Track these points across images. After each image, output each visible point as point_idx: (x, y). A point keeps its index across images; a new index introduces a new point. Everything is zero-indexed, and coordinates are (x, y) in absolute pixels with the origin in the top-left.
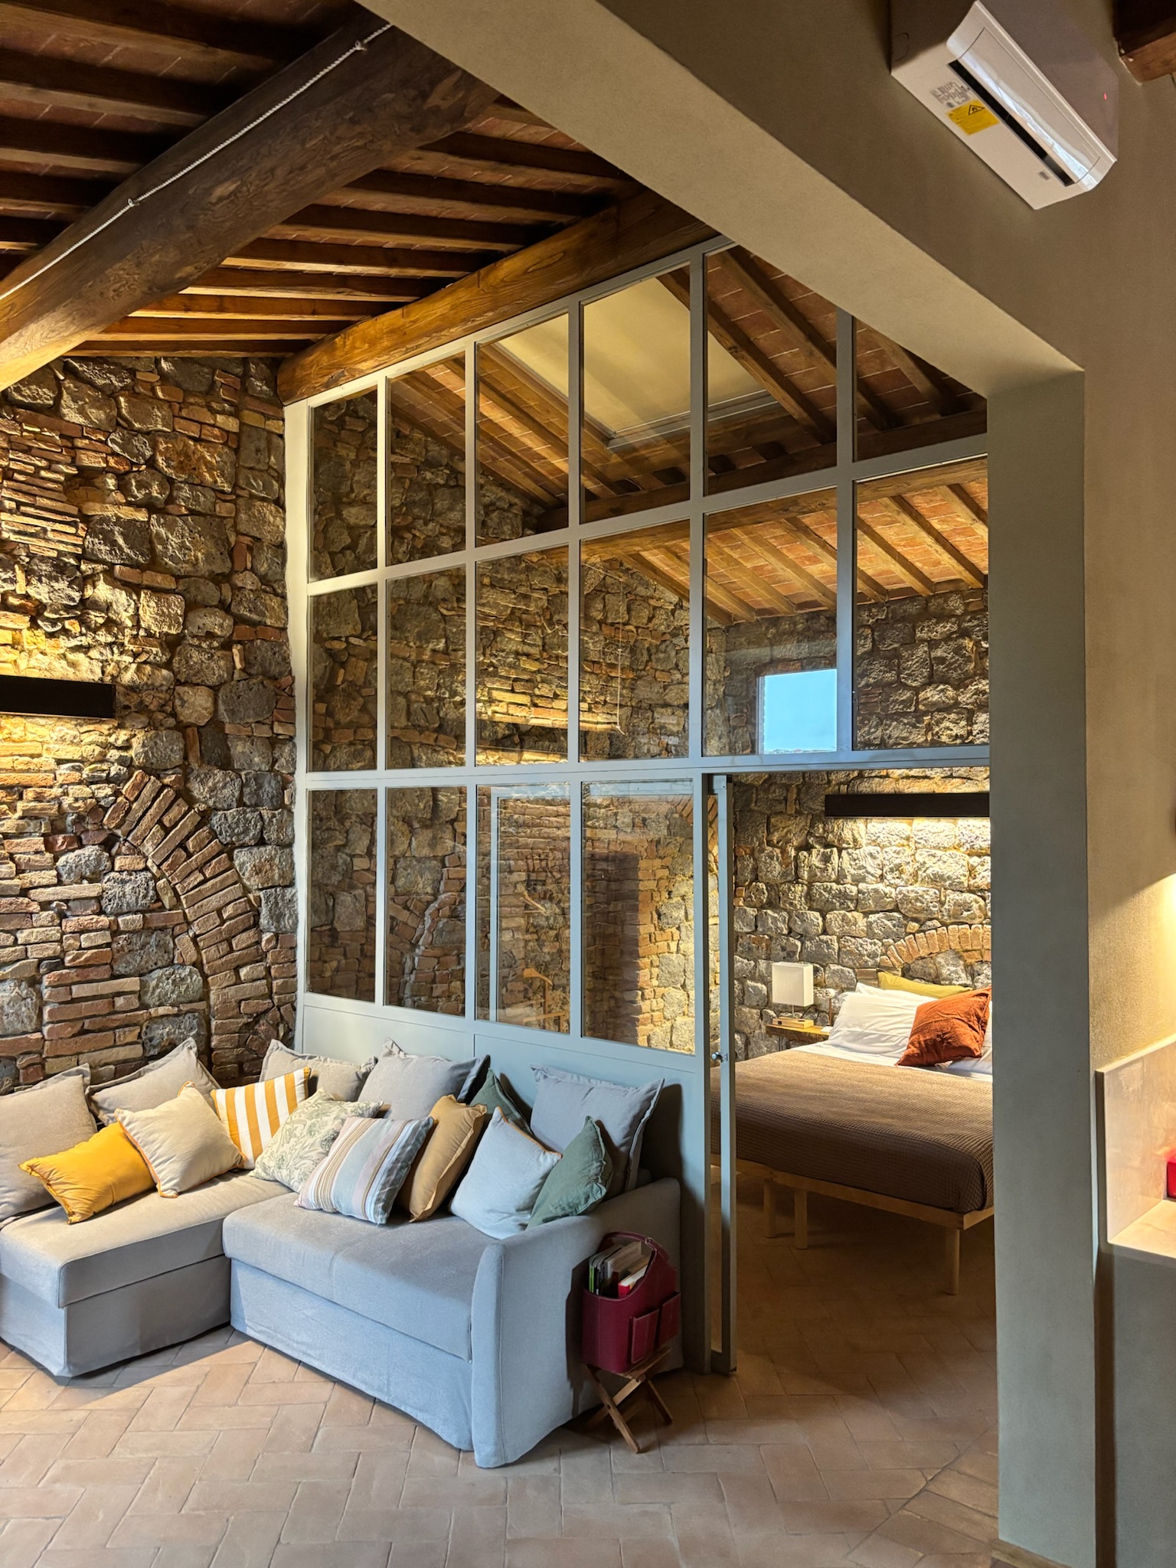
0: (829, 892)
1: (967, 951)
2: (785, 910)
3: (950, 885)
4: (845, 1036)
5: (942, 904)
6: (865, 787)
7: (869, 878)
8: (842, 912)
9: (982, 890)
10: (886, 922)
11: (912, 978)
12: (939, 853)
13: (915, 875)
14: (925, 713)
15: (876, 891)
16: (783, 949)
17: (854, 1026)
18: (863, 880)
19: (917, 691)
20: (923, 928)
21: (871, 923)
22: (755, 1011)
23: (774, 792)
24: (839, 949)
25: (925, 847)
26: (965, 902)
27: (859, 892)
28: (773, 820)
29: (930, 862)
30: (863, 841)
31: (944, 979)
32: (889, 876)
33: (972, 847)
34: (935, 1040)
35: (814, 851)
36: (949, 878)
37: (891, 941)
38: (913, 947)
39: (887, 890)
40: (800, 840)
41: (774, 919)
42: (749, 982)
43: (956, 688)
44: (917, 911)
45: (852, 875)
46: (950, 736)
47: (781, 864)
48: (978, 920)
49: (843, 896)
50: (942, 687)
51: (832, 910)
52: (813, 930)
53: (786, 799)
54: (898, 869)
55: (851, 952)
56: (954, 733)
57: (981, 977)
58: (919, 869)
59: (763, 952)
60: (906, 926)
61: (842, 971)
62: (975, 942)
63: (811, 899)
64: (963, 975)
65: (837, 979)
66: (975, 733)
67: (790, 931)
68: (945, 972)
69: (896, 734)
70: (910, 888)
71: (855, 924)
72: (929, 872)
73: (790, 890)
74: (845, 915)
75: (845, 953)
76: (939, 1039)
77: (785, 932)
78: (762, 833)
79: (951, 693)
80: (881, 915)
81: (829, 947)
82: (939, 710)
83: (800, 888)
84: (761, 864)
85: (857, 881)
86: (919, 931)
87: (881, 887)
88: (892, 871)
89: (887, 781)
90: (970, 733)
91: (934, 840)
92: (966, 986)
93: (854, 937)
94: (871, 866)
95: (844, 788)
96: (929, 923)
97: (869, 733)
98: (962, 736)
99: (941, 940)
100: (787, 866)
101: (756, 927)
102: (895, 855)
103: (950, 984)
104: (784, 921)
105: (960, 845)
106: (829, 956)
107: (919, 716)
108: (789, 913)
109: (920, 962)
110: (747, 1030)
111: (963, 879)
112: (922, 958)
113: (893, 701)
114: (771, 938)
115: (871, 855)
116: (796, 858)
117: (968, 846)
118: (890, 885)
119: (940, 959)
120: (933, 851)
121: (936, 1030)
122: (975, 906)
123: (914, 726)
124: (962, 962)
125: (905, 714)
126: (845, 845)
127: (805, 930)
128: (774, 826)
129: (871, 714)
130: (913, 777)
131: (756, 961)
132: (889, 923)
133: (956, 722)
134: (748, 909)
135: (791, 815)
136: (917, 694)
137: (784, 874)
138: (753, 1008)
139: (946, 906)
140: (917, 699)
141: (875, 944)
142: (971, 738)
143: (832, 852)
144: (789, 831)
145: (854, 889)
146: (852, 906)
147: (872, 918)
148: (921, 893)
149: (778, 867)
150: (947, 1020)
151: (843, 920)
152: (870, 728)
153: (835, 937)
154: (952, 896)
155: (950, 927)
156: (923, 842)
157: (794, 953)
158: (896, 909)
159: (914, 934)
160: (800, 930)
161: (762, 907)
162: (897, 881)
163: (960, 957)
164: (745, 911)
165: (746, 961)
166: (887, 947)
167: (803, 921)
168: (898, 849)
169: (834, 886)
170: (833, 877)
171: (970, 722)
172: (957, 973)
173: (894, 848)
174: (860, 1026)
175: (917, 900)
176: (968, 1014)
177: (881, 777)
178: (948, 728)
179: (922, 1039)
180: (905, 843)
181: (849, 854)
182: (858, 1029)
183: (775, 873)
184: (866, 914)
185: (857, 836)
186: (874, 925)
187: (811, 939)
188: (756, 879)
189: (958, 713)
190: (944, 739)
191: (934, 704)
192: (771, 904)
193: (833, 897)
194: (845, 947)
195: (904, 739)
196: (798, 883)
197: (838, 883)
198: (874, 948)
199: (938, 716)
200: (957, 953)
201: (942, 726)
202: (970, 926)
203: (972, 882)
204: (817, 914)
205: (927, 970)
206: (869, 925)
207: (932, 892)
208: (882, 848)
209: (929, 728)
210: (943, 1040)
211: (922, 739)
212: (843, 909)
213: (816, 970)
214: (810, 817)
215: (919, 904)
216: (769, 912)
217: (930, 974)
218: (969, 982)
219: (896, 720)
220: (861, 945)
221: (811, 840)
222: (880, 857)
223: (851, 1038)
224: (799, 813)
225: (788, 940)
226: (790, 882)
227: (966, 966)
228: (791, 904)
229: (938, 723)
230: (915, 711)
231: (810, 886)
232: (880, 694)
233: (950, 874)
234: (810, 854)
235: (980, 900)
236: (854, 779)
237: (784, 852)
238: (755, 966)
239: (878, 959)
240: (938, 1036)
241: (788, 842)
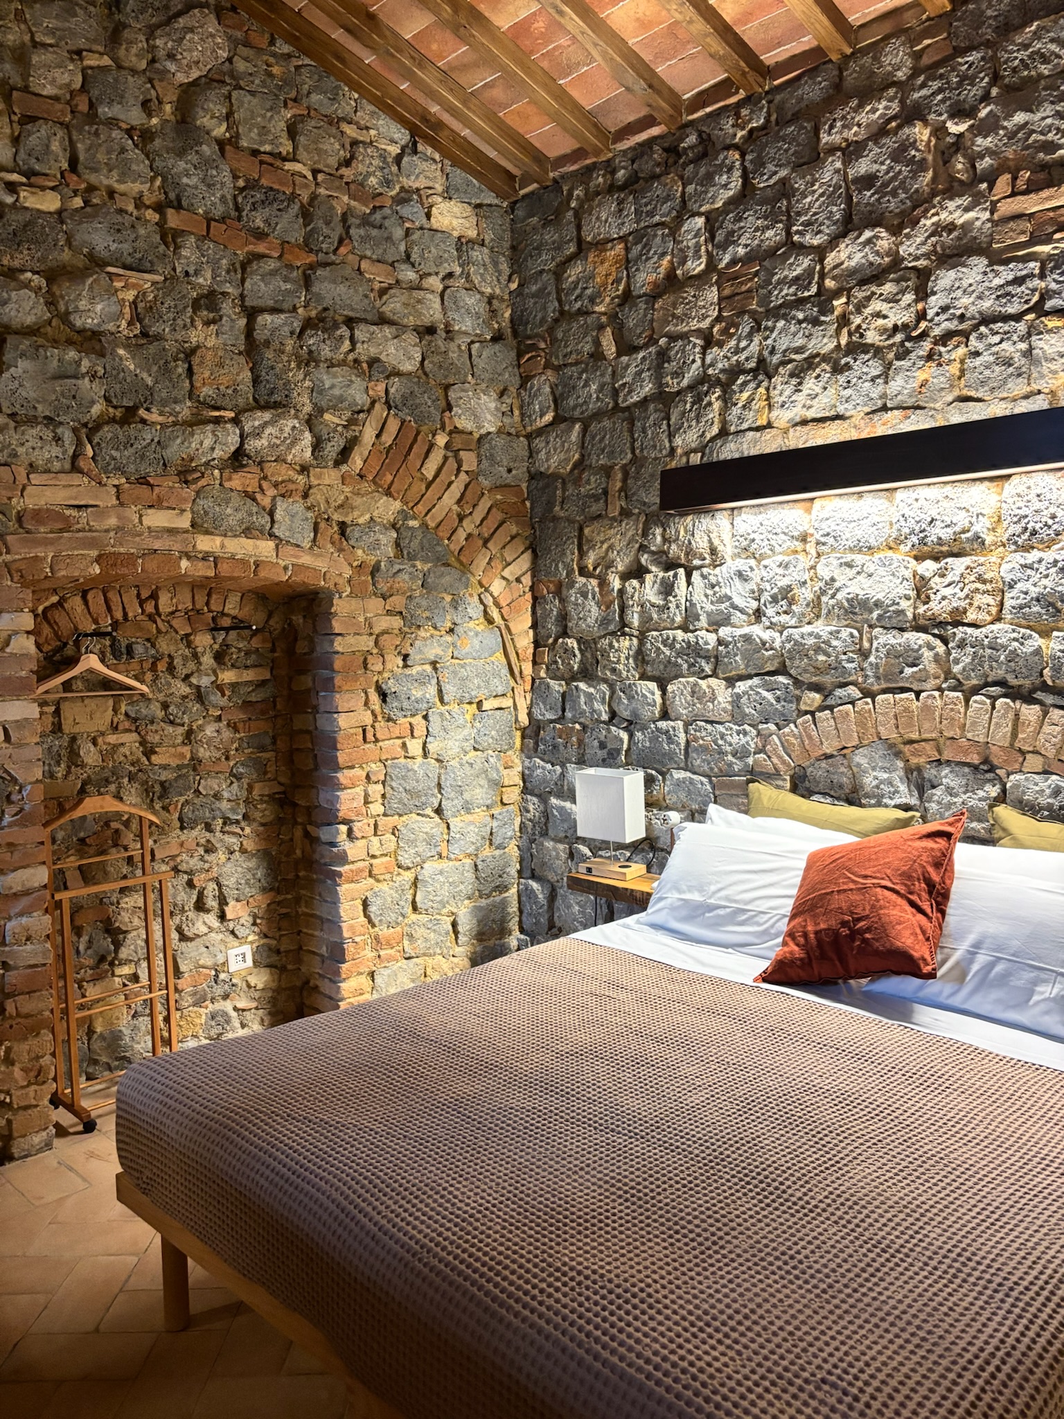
0: (672, 647)
1: (911, 742)
2: (605, 681)
3: (880, 617)
4: (673, 909)
5: (865, 654)
6: (730, 451)
7: (737, 617)
8: (691, 679)
9: (941, 624)
10: (765, 694)
11: (807, 794)
12: (859, 559)
13: (816, 604)
14: (837, 294)
15: (747, 638)
16: (602, 745)
17: (690, 889)
18: (726, 621)
19: (820, 253)
20: (829, 702)
21: (739, 696)
22: (561, 847)
23: (588, 482)
24: (688, 742)
25: (833, 549)
26: (908, 648)
27: (720, 642)
28: (587, 531)
29: (842, 576)
30: (727, 550)
31: (867, 796)
32: (770, 611)
33: (923, 542)
34: (836, 934)
35: (649, 578)
36: (878, 604)
37: (772, 727)
38: (810, 737)
39: (767, 635)
40: (627, 561)
41: (590, 697)
42: (554, 801)
43: (895, 231)
44: (818, 670)
45: (709, 614)
46: (883, 330)
47: (598, 605)
48: (933, 683)
49: (694, 650)
50: (867, 234)
51: (676, 677)
52: (646, 713)
53: (605, 492)
54: (785, 596)
55: (705, 749)
56: (889, 323)
57: (938, 792)
58: (823, 592)
59: (573, 752)
60: (798, 699)
61: (691, 781)
62: (926, 725)
63: (644, 662)
64: (903, 788)
65: (683, 795)
66: (930, 313)
67: (613, 715)
68: (869, 781)
69: (783, 343)
70: (807, 629)
71: (713, 700)
72: (839, 596)
73: (611, 646)
74: (696, 685)
75: (696, 750)
76: (845, 931)
77: (605, 717)
78: (572, 556)
79: (885, 241)
80: (756, 681)
81: (670, 740)
82: (863, 282)
83: (627, 643)
84: (570, 608)
85: (716, 623)
86: (822, 708)
87: (757, 631)
88: (775, 600)
89: (768, 434)
90: (922, 316)
91: (850, 535)
92: (906, 808)
93: (711, 722)
94: (740, 595)
95: (696, 459)
96: (839, 692)
97: (737, 351)
98: (905, 326)
99: (861, 724)
100: (608, 607)
101: (564, 710)
102: (781, 571)
103: (879, 804)
104: (603, 702)
105: (899, 541)
106: (671, 756)
107: (824, 300)
108: (612, 687)
109: (823, 764)
110: (552, 877)
111: (904, 604)
112: (828, 757)
113: (779, 282)
114: (584, 727)
115: (740, 574)
116: (622, 592)
117: (915, 539)
118: (772, 626)
119: (860, 758)
120: (849, 557)
121: (840, 910)
122: (927, 655)
123: (816, 322)
124: (900, 764)
125: (800, 303)
126: (696, 562)
127: (635, 713)
128: (589, 541)
129: (742, 313)
130: (814, 420)
131: (563, 765)
132: (769, 696)
133: (893, 300)
134: (552, 682)
135: (614, 519)
136: (821, 261)
137: (604, 622)
138: (560, 841)
139: (872, 659)
140: (823, 268)
141: (745, 733)
142: (923, 325)
143: (675, 576)
144: (611, 547)
145: (712, 638)
146: (708, 669)
147: (741, 686)
148: (825, 636)
149: (595, 611)
150: (863, 889)
151: (693, 693)
152: (739, 341)
153: (680, 724)
154: (882, 640)
155: (880, 698)
156: (831, 541)
157: (618, 751)
158: (782, 670)
159: (812, 713)
160: (626, 714)
161: (574, 678)
162: (784, 619)
163: (898, 754)
164: (548, 686)
165: (549, 766)
166: (764, 737)
167: (631, 698)
168: (787, 559)
169: (680, 634)
170: (678, 619)
171: (923, 294)
172: (890, 784)
173: (780, 558)
174: (701, 890)
175: (818, 650)
176: (907, 876)
177: (758, 429)
178: (878, 315)
179: (810, 928)
180: (799, 545)
181: (704, 577)
182: (696, 897)
183: (590, 621)
184: (731, 682)
185: (716, 542)
186: (744, 700)
187: (643, 728)
188: (565, 633)
189: (897, 281)
190: (872, 337)
191: (852, 272)
192: (586, 674)
193: (679, 654)
194: (696, 740)
195: (798, 350)
196: (624, 634)
197: (685, 629)
198: (744, 741)
199: (859, 294)
200: (891, 746)
201: (868, 311)
202: (918, 694)
203: (922, 609)
204: (653, 685)
205: (835, 778)
206: (736, 700)
207: (845, 633)
208: (759, 562)
209: (844, 320)
210: (854, 934)
211: (832, 346)
212: (694, 674)
213: (649, 781)
214: (643, 518)
215: (821, 658)
216: (582, 685)
217: (841, 787)
218: (914, 801)
219: (784, 317)
220: (722, 736)
221: (644, 559)
222: (756, 576)
223: (684, 913)
224: (625, 513)
225: (609, 731)
226: (613, 634)
227: (909, 771)
228: (614, 670)
229: (859, 308)
230: (818, 294)
231: (642, 638)
232: (756, 274)
233: (880, 596)
234: (642, 582)
235: (938, 642)
236: (713, 439)
237: (603, 583)
238: (563, 775)
239: (750, 761)
240: (844, 924)
241: (610, 565)
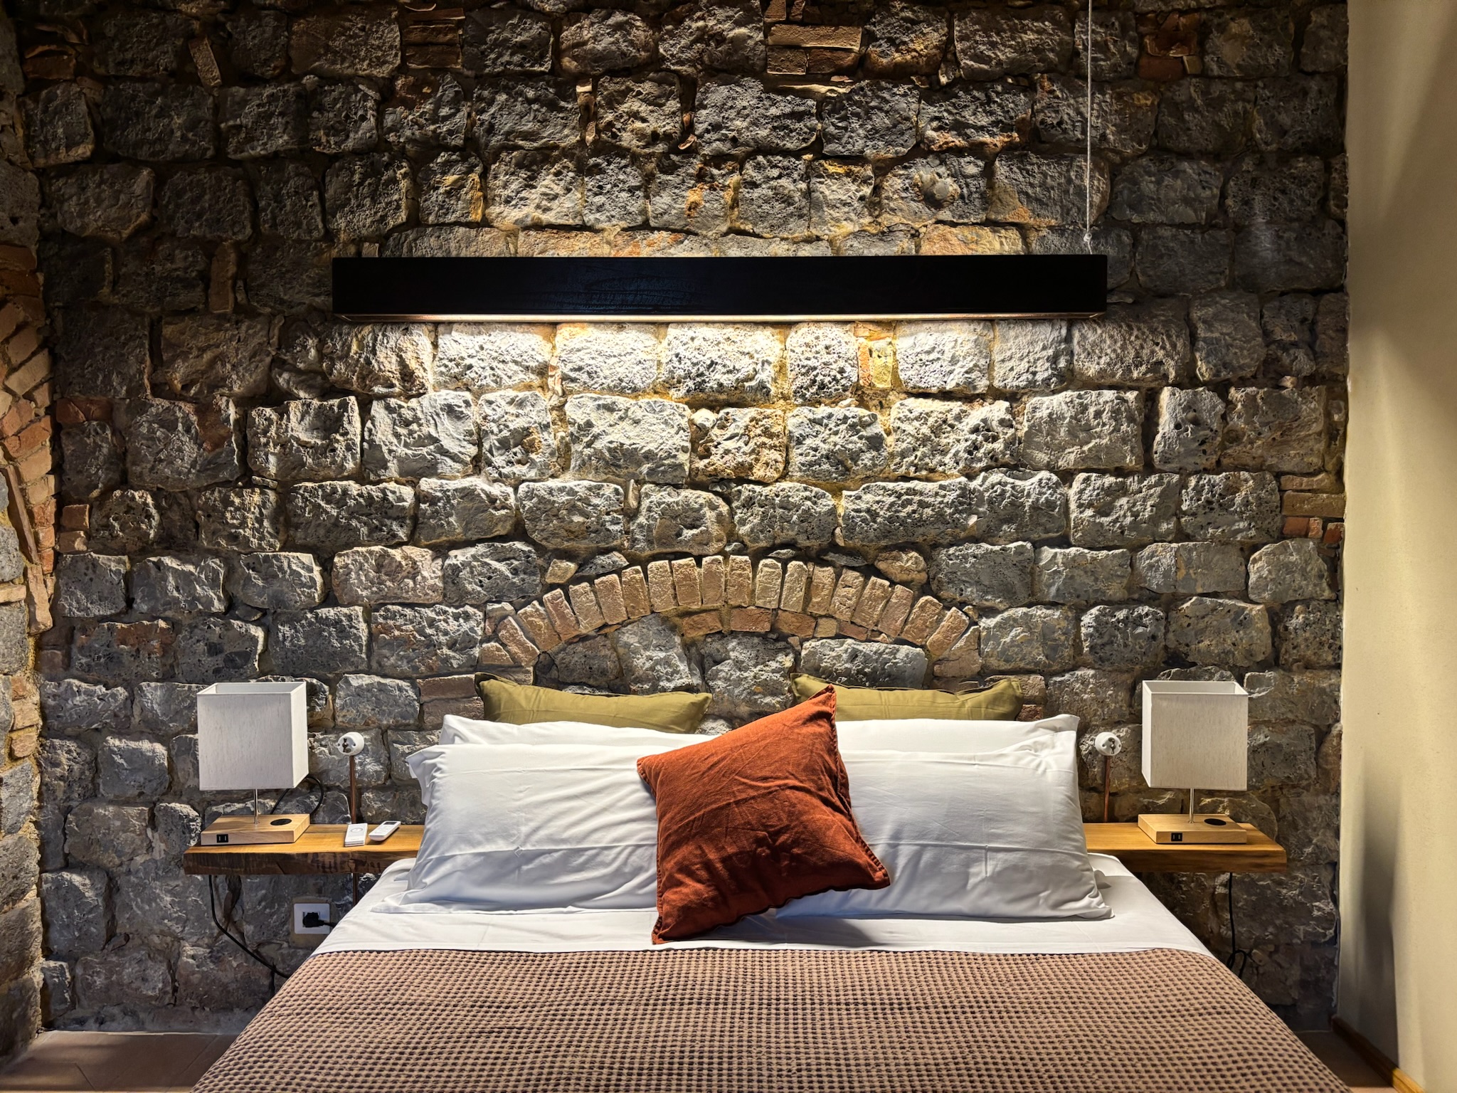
0: (340, 503)
1: (689, 614)
2: (216, 554)
3: (652, 472)
5: (631, 515)
6: (429, 246)
7: (447, 465)
8: (377, 548)
9: (723, 481)
10: (495, 564)
11: (560, 685)
12: (622, 402)
13: (563, 454)
14: (580, 78)
15: (468, 494)
16: (214, 649)
17: (489, 838)
18: (431, 469)
19: (555, 23)
20: (588, 571)
21: (456, 569)
22: (133, 811)
23: (171, 258)
24: (371, 637)
25: (587, 388)
26: (687, 506)
27: (420, 498)
28: (168, 331)
29: (601, 422)
30: (428, 375)
31: (639, 680)
32: (499, 460)
33: (700, 387)
35: (295, 408)
36: (649, 456)
37: (508, 607)
38: (563, 616)
39: (496, 490)
40: (250, 379)
41: (186, 580)
42: (114, 742)
43: (654, 23)
44: (573, 534)
45: (401, 461)
46: (640, 135)
47: (198, 441)
48: (716, 546)
49: (382, 509)
50: (618, 17)
51: (349, 546)
52: (299, 597)
53: (205, 278)
54: (521, 441)
55: (404, 642)
56: (648, 128)
57: (725, 668)
58: (575, 439)
59: (153, 665)
60: (544, 571)
61: (382, 688)
62: (711, 594)
63: (288, 524)
64: (683, 667)
65: (367, 709)
66: (700, 128)
67: (231, 605)
68: (641, 662)
69: (506, 123)
70: (553, 483)
71: (414, 572)
72: (598, 445)
73: (227, 502)
74: (384, 555)
75: (388, 644)
77: (218, 606)
78: (139, 364)
79: (640, 32)
80: (481, 548)
81: (343, 633)
82: (613, 73)
83: (257, 498)
84: (140, 444)
85: (411, 475)
86: (576, 580)
87: (479, 483)
88: (504, 445)
89: (486, 235)
90: (688, 129)
91: (609, 372)
92: (689, 689)
93: (411, 606)
94: (451, 436)
95: (371, 250)
96: (602, 560)
97: (435, 118)
98: (667, 137)
99: (631, 595)
100: (217, 444)
101: (130, 602)
102: (512, 409)
103: (655, 689)
104: (213, 583)
105: (671, 383)
106: (345, 656)
107: (563, 84)
108: (227, 560)
109: (580, 648)
111: (683, 458)
112: (583, 638)
113: (496, 44)
114: (175, 625)
115: (450, 410)
116: (244, 423)
117: (690, 384)
118: (502, 478)
119: (630, 637)
120: (608, 399)
121: (749, 826)
122: (710, 515)
123: (553, 106)
124: (677, 640)
125: (530, 78)
126: (378, 389)
127: (278, 601)
128: (171, 346)
129: (441, 70)
130: (551, 226)
131: (128, 686)
132: (502, 567)
133: (655, 102)
134: (102, 558)
135: (223, 318)
136: (557, 32)
137: (209, 467)
138: (128, 802)
139: (642, 519)
140: (558, 42)
141: (467, 617)
142: (692, 139)
143: (344, 406)
144: (221, 358)
145: (408, 492)
146: (402, 534)
147: (459, 557)
148: (582, 492)
149: (190, 450)
150: (769, 794)
151: (379, 568)
152: (438, 105)
153: (359, 610)
154: (655, 497)
155: (653, 565)
156: (584, 377)
157: (247, 656)
158: (519, 532)
159: (564, 587)
160: (260, 601)
161: (142, 550)
162: (518, 469)
163: (673, 629)
164: (94, 564)
165: (101, 689)
166: (498, 621)
167: (269, 577)
168: (521, 395)
169: (354, 488)
170: (350, 465)
171: (690, 103)
172: (667, 662)
173: (511, 393)
174: (506, 834)
175: (572, 509)
176: (810, 770)
177: (469, 225)
178: (635, 115)
179: (712, 856)
180: (536, 380)
181: (388, 408)
182: (501, 846)
183: (183, 464)
184: (440, 551)
185: (413, 364)
186: (464, 573)
187: (292, 620)
188: (124, 482)
189: (659, 82)
190: (627, 139)
191: (599, 58)
192: (168, 543)
193: (352, 514)
194: (387, 630)
195: (528, 136)
196: (251, 485)
197: (360, 478)
198: (466, 627)
199: (611, 86)
200: (665, 620)
201: (624, 108)
202: (699, 560)
203: (701, 464)
204: (307, 558)
205: (596, 664)
206: (451, 577)
207: (608, 489)
208: (477, 396)
209: (588, 114)
210: (778, 852)
211: (574, 139)
212: (378, 542)
213: (312, 692)
214: (279, 322)
215: (577, 519)
216: (168, 561)
217: (604, 672)
218: (696, 681)
219: (507, 90)
220: (432, 623)
221: (283, 379)
222: (474, 414)
223: (487, 872)
224: (244, 313)
225: (228, 627)
226: (226, 484)
227: (687, 646)
228: (234, 538)
229: (612, 102)
230: (552, 71)
231: (286, 490)
232: (460, 24)
233: (652, 446)
234: (283, 412)
235: (720, 501)
236: (398, 228)
237: (205, 409)
238: (131, 699)
239: (476, 652)
240: (760, 842)
241: (219, 383)
